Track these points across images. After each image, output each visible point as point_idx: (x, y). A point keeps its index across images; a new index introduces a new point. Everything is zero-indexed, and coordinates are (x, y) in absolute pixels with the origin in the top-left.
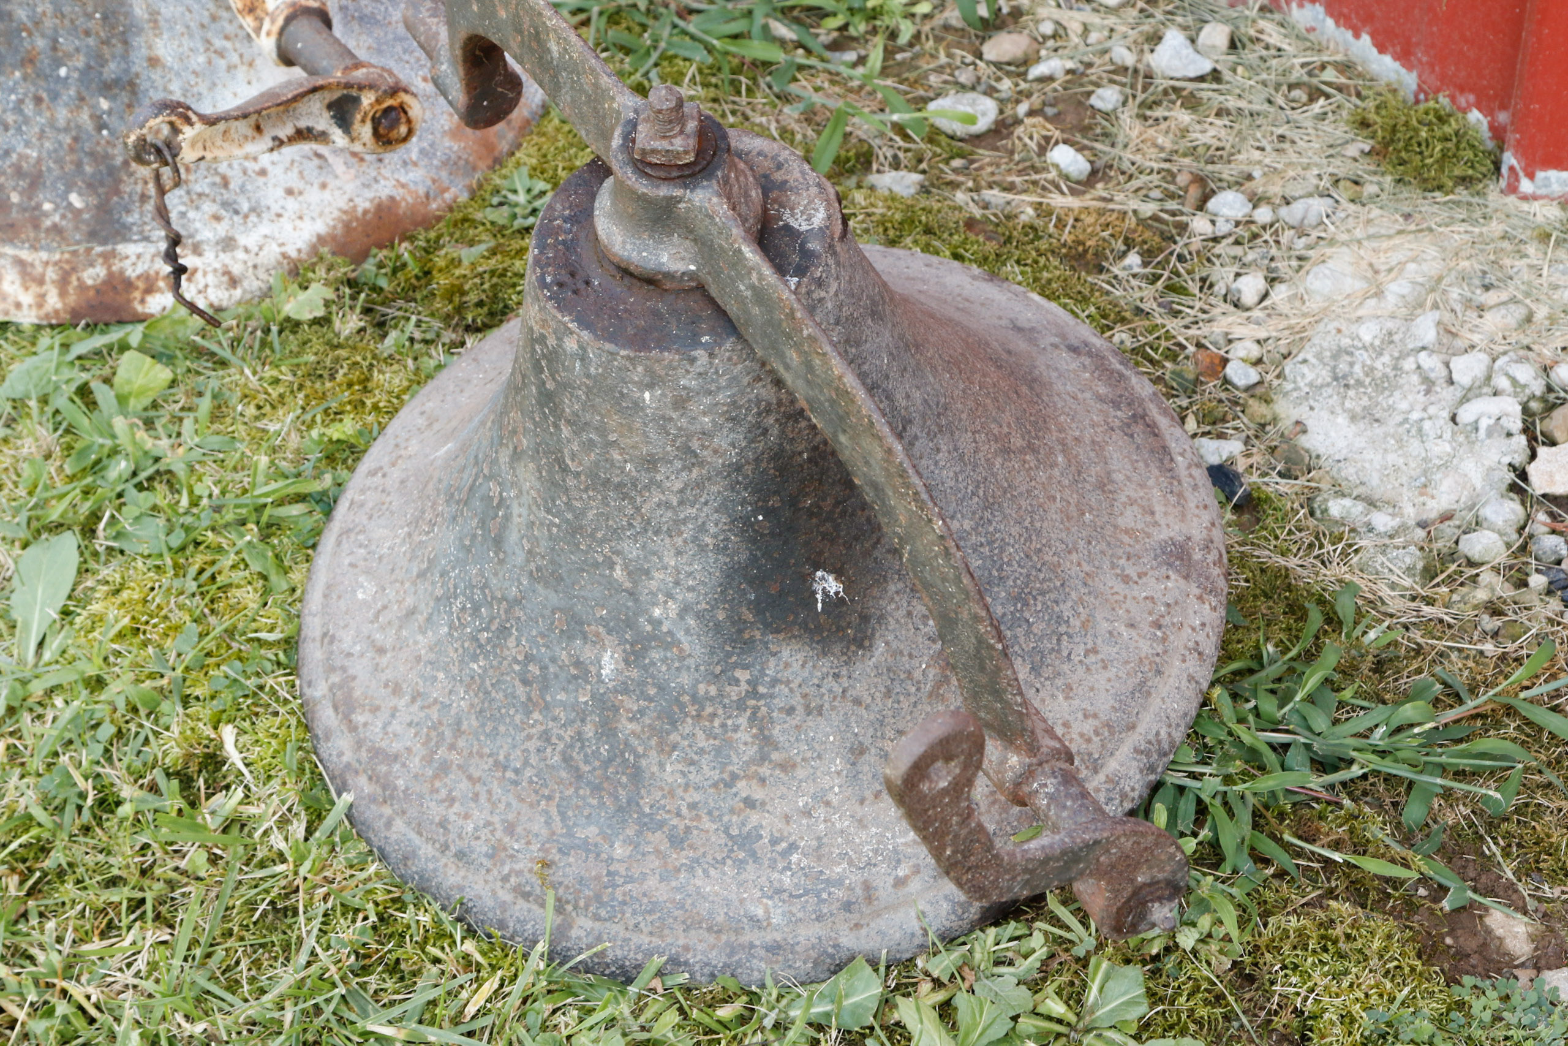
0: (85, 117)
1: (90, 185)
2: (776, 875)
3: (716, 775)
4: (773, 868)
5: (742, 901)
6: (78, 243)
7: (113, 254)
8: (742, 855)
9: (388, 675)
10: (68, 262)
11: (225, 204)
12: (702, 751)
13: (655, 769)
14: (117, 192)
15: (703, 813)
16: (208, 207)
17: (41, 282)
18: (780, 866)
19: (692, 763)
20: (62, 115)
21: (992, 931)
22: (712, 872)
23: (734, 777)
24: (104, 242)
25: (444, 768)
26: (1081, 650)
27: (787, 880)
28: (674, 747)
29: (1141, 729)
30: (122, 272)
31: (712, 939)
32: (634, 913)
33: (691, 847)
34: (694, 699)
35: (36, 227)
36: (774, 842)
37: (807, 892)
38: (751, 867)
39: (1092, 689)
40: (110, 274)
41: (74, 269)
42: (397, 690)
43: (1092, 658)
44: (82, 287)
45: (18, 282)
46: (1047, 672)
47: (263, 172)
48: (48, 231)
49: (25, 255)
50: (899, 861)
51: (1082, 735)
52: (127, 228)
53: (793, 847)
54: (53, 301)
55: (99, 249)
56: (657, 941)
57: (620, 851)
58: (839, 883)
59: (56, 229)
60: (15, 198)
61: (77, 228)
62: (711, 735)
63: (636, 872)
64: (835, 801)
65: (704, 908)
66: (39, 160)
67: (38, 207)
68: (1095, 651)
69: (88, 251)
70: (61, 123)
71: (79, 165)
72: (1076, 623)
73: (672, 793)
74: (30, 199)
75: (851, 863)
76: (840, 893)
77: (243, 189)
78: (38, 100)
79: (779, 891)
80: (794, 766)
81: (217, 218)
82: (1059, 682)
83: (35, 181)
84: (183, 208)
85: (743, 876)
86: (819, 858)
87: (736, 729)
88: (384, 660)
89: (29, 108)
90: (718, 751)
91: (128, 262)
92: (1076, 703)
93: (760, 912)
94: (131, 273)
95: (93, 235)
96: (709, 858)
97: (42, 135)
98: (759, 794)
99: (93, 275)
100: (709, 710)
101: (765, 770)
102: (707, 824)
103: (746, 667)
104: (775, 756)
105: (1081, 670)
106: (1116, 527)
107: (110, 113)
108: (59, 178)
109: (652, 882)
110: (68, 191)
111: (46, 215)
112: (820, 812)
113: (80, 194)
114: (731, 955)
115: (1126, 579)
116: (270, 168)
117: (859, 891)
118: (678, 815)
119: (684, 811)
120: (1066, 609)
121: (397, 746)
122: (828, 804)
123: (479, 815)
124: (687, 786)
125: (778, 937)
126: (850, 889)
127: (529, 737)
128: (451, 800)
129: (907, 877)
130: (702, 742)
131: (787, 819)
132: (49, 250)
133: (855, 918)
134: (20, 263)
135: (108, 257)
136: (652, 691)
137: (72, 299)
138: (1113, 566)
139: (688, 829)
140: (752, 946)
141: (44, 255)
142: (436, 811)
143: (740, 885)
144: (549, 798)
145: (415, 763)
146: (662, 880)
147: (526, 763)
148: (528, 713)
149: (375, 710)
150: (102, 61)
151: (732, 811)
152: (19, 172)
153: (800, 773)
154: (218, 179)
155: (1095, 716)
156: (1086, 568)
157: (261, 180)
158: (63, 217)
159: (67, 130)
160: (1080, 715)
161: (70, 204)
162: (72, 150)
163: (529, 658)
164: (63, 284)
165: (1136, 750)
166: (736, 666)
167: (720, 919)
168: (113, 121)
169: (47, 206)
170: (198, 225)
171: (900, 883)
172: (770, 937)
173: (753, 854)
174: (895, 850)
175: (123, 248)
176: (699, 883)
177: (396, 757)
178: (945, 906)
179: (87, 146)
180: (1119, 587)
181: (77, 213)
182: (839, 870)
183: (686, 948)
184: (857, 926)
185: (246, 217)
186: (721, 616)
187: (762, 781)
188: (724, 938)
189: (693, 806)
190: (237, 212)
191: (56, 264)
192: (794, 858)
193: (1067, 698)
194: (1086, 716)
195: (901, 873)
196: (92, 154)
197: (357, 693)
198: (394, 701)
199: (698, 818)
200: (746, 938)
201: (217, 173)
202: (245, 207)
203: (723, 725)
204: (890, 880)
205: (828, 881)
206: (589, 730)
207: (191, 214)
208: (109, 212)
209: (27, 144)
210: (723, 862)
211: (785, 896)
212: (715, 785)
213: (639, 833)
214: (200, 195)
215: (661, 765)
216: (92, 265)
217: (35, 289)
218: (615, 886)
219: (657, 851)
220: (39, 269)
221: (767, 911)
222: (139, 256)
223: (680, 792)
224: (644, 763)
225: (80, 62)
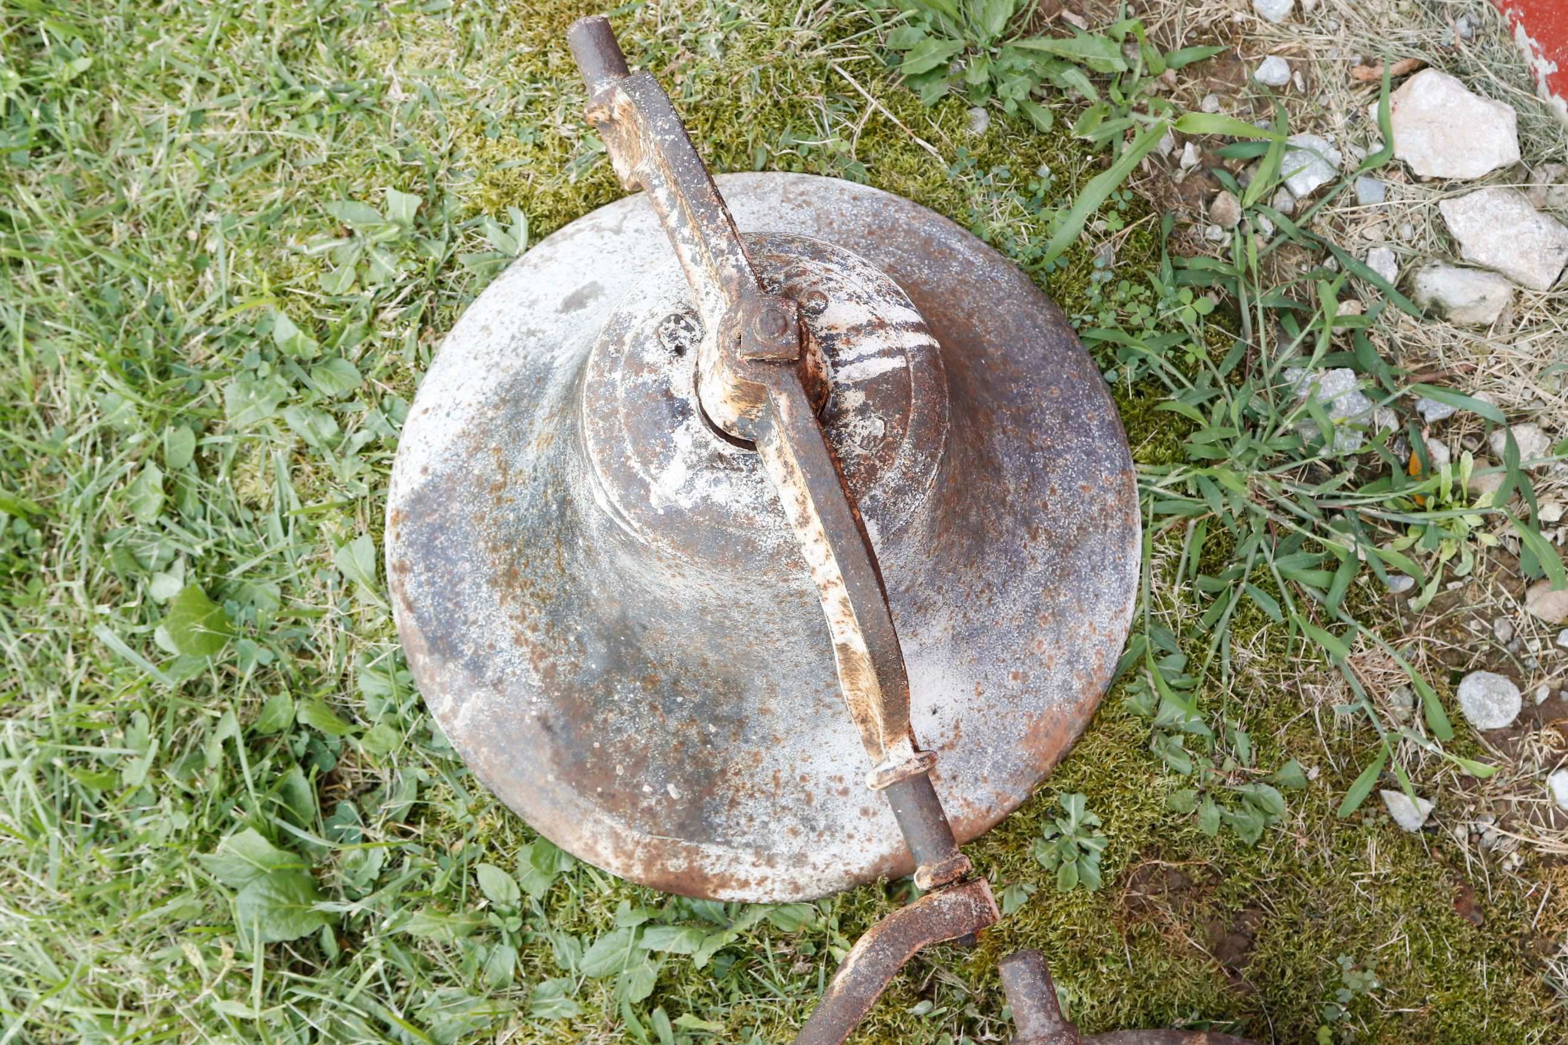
0: (693, 732)
1: (686, 781)
6: (667, 833)
7: (697, 851)
10: (656, 847)
11: (805, 820)
14: (711, 793)
16: (789, 821)
17: (630, 856)
20: (673, 724)
24: (690, 838)
30: (701, 868)
35: (634, 805)
40: (691, 868)
41: (660, 856)
44: (664, 870)
45: (610, 848)
47: (845, 792)
48: (643, 812)
49: (620, 828)
52: (713, 827)
54: (638, 871)
55: (685, 843)
59: (650, 811)
60: (620, 770)
61: (669, 817)
66: (646, 747)
67: (638, 786)
69: (675, 843)
70: (672, 729)
71: (681, 762)
74: (633, 776)
77: (823, 807)
78: (653, 708)
81: (795, 832)
83: (640, 762)
84: (766, 819)
89: (644, 708)
91: (708, 861)
94: (708, 871)
95: (682, 828)
97: (652, 730)
99: (677, 865)
107: (716, 734)
108: (660, 767)
110: (667, 781)
111: (645, 796)
113: (677, 787)
116: (852, 788)
132: (640, 828)
134: (615, 836)
135: (692, 853)
137: (654, 875)
141: (636, 835)
150: (718, 704)
152: (627, 750)
154: (802, 796)
157: (843, 799)
158: (659, 802)
159: (675, 734)
161: (667, 793)
162: (676, 750)
164: (648, 864)
168: (718, 741)
169: (646, 789)
170: (776, 837)
175: (707, 848)
179: (691, 751)
181: (672, 803)
185: (821, 834)
190: (813, 829)
191: (645, 846)
196: (694, 758)
201: (803, 790)
202: (822, 824)
207: (772, 826)
208: (700, 809)
209: (637, 731)
214: (784, 808)
216: (676, 856)
217: (623, 859)
220: (630, 847)
222: (719, 858)
225: (697, 699)
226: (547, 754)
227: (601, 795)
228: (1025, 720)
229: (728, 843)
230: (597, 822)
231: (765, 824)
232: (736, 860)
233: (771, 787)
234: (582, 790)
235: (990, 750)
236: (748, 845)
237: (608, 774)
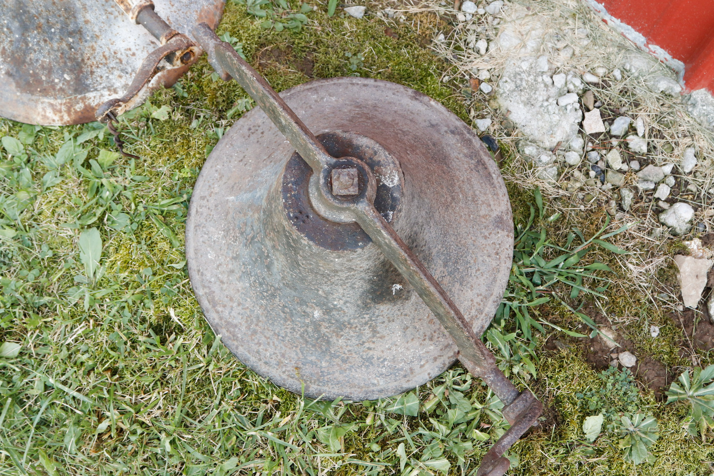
0: (64, 45)
1: (71, 70)
2: (380, 369)
3: (357, 342)
4: (379, 367)
5: (369, 379)
6: (71, 95)
7: (85, 98)
8: (367, 364)
9: (226, 293)
10: (69, 103)
11: (122, 70)
12: (352, 336)
13: (335, 341)
14: (82, 72)
15: (353, 352)
16: (117, 73)
17: (60, 111)
18: (381, 366)
19: (349, 340)
20: (55, 45)
21: (451, 372)
22: (358, 370)
23: (364, 342)
24: (81, 93)
25: (255, 332)
26: (474, 271)
27: (384, 370)
28: (342, 336)
29: (494, 294)
30: (89, 104)
31: (359, 390)
32: (332, 384)
33: (350, 362)
34: (349, 324)
35: (54, 89)
36: (378, 359)
37: (391, 374)
38: (371, 367)
39: (479, 285)
40: (85, 106)
41: (72, 106)
42: (231, 300)
43: (478, 273)
44: (76, 112)
45: (52, 112)
46: (465, 283)
47: (134, 54)
48: (59, 90)
49: (52, 101)
50: (421, 360)
51: (477, 303)
52: (88, 86)
53: (385, 360)
54: (66, 118)
55: (79, 96)
56: (340, 392)
57: (324, 364)
58: (402, 369)
59: (61, 89)
60: (44, 78)
61: (69, 88)
62: (355, 332)
63: (331, 371)
64: (398, 344)
65: (356, 382)
66: (50, 63)
67: (53, 81)
68: (479, 270)
69: (76, 98)
70: (56, 48)
71: (65, 63)
72: (472, 261)
73: (342, 348)
74: (50, 78)
75: (405, 362)
76: (402, 373)
77: (127, 62)
78: (45, 41)
79: (381, 375)
80: (384, 337)
81: (120, 77)
82: (468, 285)
83: (50, 71)
84: (107, 75)
85: (369, 370)
86: (394, 362)
87: (364, 330)
88: (225, 286)
89: (42, 44)
90: (358, 336)
91: (91, 100)
92: (474, 291)
93: (376, 382)
94: (93, 104)
95: (76, 91)
96: (356, 366)
97: (49, 53)
98: (372, 346)
99: (79, 107)
100: (354, 326)
101: (374, 339)
102: (354, 355)
103: (367, 314)
104: (378, 335)
105: (475, 278)
106: (479, 216)
107: (73, 42)
108: (59, 69)
109: (337, 374)
110: (63, 74)
111: (57, 84)
112: (394, 348)
113: (68, 74)
114: (367, 394)
115: (485, 237)
116: (136, 52)
117: (409, 371)
118: (344, 353)
119: (346, 352)
120: (469, 258)
121: (235, 322)
122: (396, 345)
123: (271, 350)
124: (347, 346)
125: (382, 387)
126: (406, 371)
127: (287, 328)
128: (259, 344)
129: (424, 364)
130: (352, 334)
131: (383, 352)
132: (61, 99)
133: (407, 379)
134: (51, 105)
135: (83, 99)
136: (333, 322)
137: (73, 117)
138: (481, 233)
139: (348, 358)
140: (373, 391)
141: (59, 101)
142: (255, 348)
143: (368, 374)
144: (296, 347)
145: (243, 329)
146: (340, 374)
147: (286, 335)
148: (286, 322)
149: (225, 306)
150: (67, 25)
151: (363, 351)
152: (43, 68)
153: (386, 338)
154: (118, 61)
155: (481, 295)
156: (473, 238)
157: (134, 57)
158: (63, 84)
159: (58, 50)
160: (476, 296)
161: (65, 79)
162: (61, 58)
163: (284, 306)
164: (69, 112)
165: (494, 302)
166: (364, 314)
167: (362, 385)
168: (75, 46)
169: (56, 81)
170: (114, 81)
171: (422, 366)
172: (379, 388)
173: (371, 363)
174: (420, 356)
175: (89, 95)
176: (353, 374)
177: (236, 326)
178: (437, 369)
179: (67, 56)
180: (483, 241)
181: (68, 82)
182: (401, 365)
183: (351, 393)
184: (408, 381)
185: (131, 74)
186: (359, 302)
187: (374, 342)
188: (364, 389)
189: (349, 351)
190: (127, 73)
191: (64, 104)
192: (386, 363)
193: (472, 290)
194: (478, 296)
195: (422, 363)
196: (69, 58)
197: (216, 299)
198: (231, 304)
199: (351, 354)
200: (372, 388)
201: (117, 58)
202: (130, 70)
203: (360, 329)
204: (419, 366)
205: (398, 370)
206: (310, 330)
207: (111, 77)
208: (80, 80)
209: (44, 57)
210: (361, 366)
211: (384, 376)
212: (357, 345)
213: (330, 359)
214: (112, 68)
215: (338, 340)
216: (78, 103)
217: (59, 114)
218: (324, 376)
219: (338, 364)
220: (59, 107)
221: (378, 381)
222: (95, 97)
223: (345, 347)
224: (331, 340)
225: (59, 26)
226: (13, 86)
227: (40, 92)
228: (195, 13)
229: (96, 90)
230: (42, 103)
231: (108, 77)
232: (102, 95)
233: (104, 61)
234: (32, 93)
235: (185, 26)
236: (104, 88)
237: (39, 82)
